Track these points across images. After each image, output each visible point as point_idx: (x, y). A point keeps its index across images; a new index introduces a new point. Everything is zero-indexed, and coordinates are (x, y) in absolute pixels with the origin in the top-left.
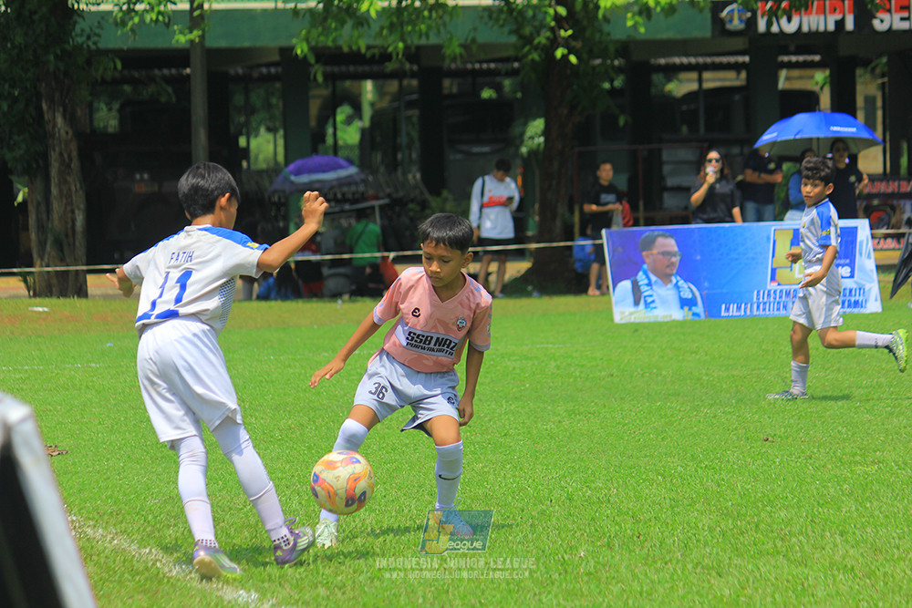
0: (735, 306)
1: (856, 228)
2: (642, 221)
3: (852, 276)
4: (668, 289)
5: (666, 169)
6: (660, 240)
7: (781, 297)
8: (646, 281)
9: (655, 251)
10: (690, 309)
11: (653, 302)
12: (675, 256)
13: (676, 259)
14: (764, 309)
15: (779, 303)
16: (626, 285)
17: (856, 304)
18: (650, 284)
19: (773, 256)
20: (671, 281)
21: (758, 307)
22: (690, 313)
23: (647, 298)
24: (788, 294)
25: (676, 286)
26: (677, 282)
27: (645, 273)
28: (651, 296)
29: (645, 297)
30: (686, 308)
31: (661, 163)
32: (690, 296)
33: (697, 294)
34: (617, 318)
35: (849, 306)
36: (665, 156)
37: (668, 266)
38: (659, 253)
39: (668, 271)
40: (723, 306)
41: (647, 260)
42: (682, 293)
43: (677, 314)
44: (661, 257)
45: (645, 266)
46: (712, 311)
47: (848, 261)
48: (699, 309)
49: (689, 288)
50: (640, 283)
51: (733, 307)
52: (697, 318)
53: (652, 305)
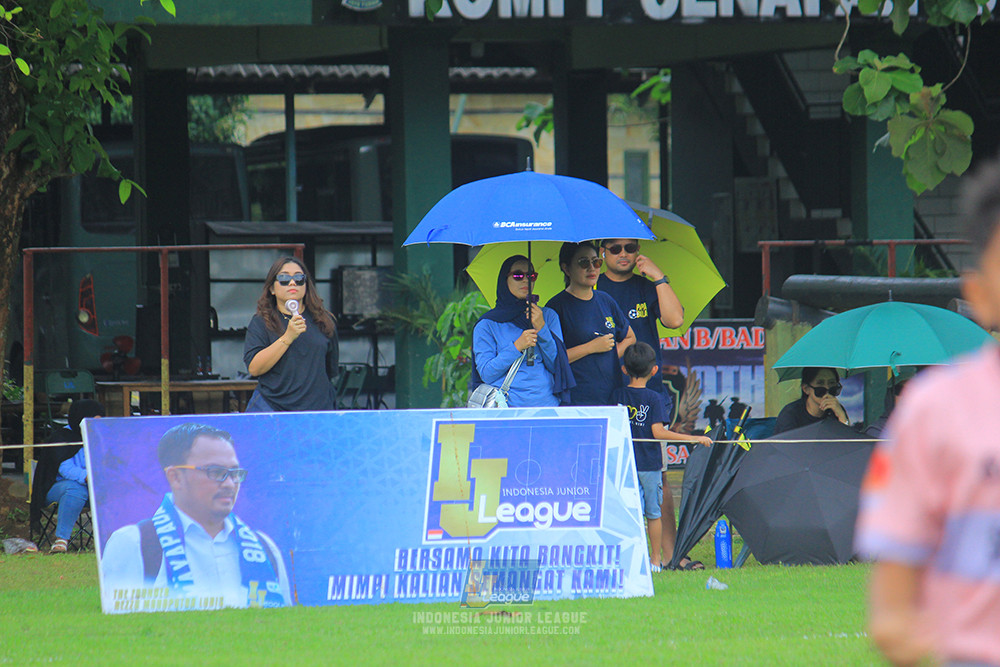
0: (355, 579)
1: (604, 421)
2: (165, 402)
3: (595, 520)
4: (217, 543)
5: (218, 293)
6: (203, 442)
7: (449, 562)
8: (171, 527)
9: (191, 465)
10: (262, 586)
11: (186, 569)
12: (232, 475)
13: (234, 483)
14: (415, 588)
15: (445, 574)
16: (128, 536)
17: (603, 577)
18: (179, 533)
19: (435, 477)
20: (223, 527)
21: (403, 583)
22: (262, 594)
23: (172, 563)
24: (464, 554)
25: (235, 538)
26: (238, 527)
27: (171, 511)
28: (182, 557)
29: (168, 559)
30: (254, 585)
31: (208, 281)
32: (263, 559)
33: (278, 554)
34: (109, 604)
35: (588, 584)
36: (215, 270)
37: (217, 496)
38: (198, 469)
39: (218, 506)
40: (331, 579)
41: (175, 484)
42: (246, 552)
43: (235, 596)
44: (203, 476)
45: (170, 496)
46: (307, 591)
47: (586, 490)
48: (281, 586)
49: (262, 541)
50: (159, 531)
51: (351, 583)
52: (276, 605)
53: (182, 578)
